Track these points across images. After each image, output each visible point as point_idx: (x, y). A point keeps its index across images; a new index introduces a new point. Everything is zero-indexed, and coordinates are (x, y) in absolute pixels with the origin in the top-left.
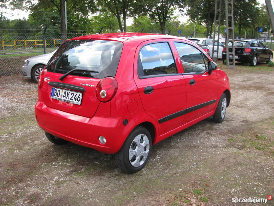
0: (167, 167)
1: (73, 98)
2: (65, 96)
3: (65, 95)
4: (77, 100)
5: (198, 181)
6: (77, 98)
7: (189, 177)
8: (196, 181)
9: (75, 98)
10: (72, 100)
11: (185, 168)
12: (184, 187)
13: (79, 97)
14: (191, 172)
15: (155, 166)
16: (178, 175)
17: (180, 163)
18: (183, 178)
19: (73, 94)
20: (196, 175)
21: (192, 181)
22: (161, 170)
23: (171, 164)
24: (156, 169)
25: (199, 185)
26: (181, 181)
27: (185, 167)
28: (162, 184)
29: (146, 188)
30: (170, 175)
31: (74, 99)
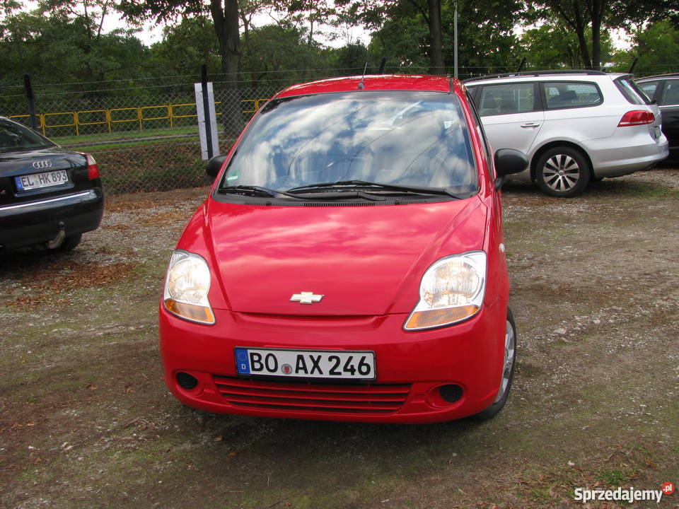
0: (566, 405)
5: (629, 449)
7: (609, 438)
8: (622, 450)
11: (610, 414)
12: (583, 459)
14: (623, 426)
15: (538, 400)
16: (584, 428)
17: (603, 400)
18: (592, 438)
20: (632, 434)
21: (613, 449)
22: (547, 410)
23: (579, 401)
24: (537, 407)
25: (627, 460)
26: (584, 443)
27: (613, 412)
28: (532, 443)
29: (489, 447)
30: (563, 426)
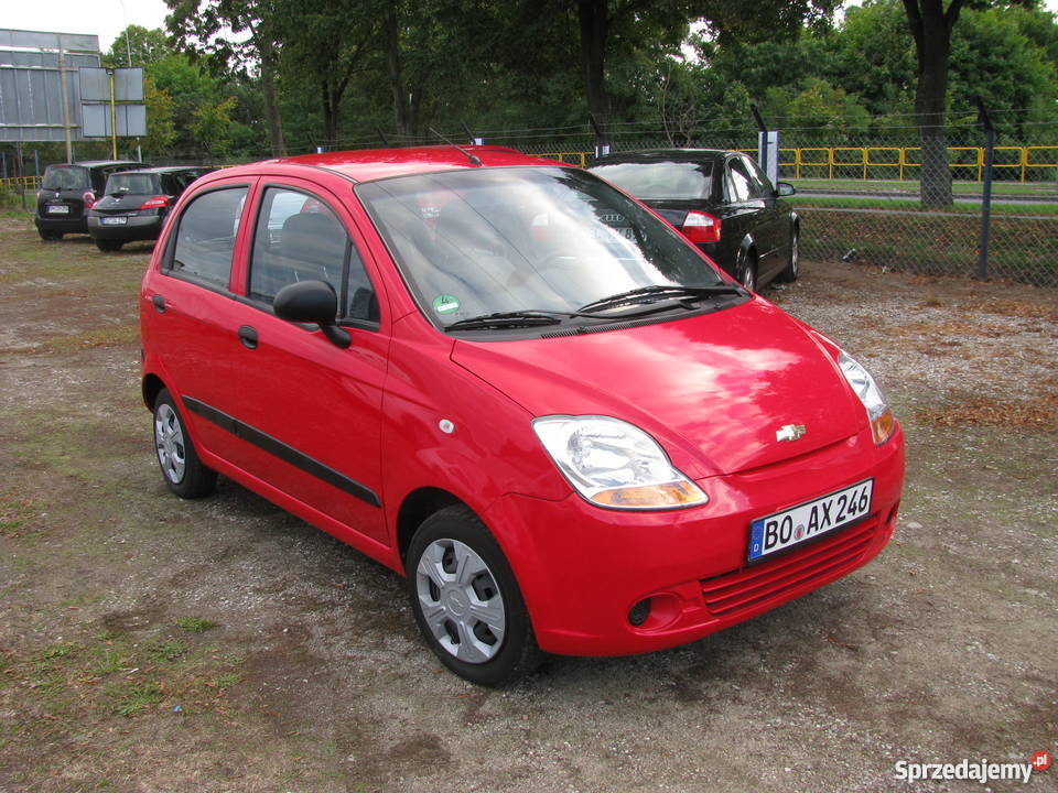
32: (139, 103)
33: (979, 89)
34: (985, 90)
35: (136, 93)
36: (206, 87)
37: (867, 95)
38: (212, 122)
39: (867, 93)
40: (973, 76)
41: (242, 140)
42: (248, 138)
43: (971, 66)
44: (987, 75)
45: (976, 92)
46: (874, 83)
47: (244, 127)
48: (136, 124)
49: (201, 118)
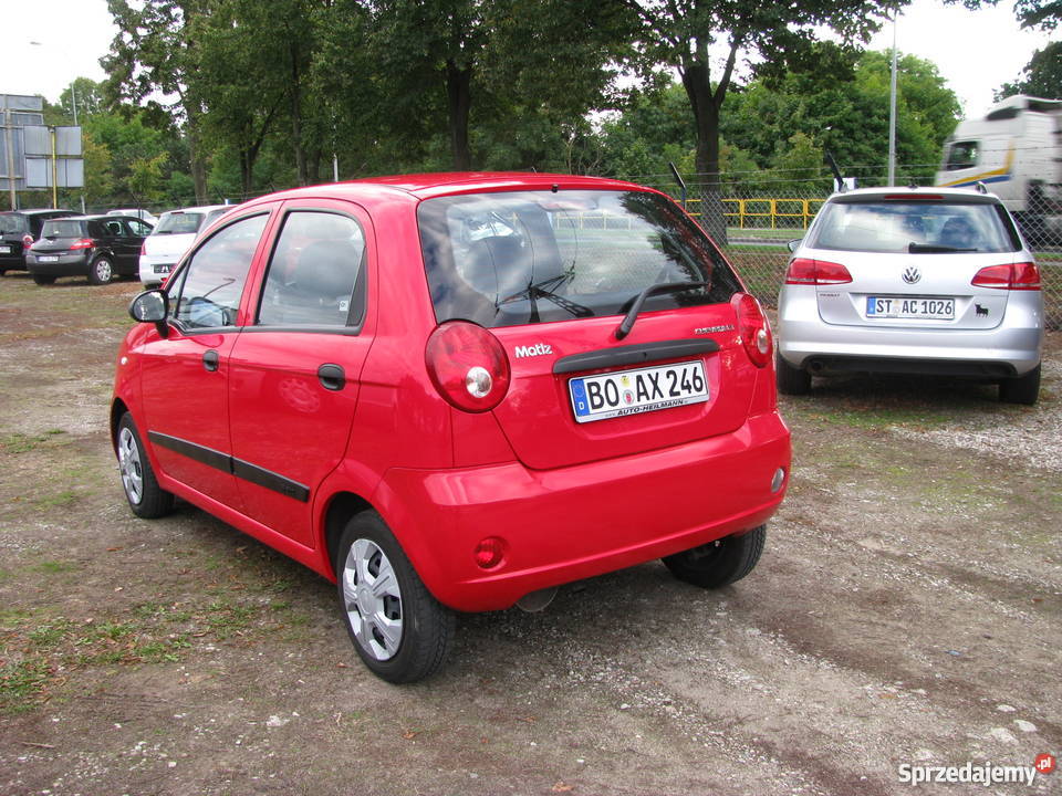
1: (678, 388)
2: (645, 393)
3: (642, 390)
4: (693, 390)
6: (691, 383)
9: (685, 384)
10: (678, 393)
13: (695, 377)
19: (672, 376)
31: (683, 388)
32: (78, 158)
33: (862, 146)
34: (868, 147)
35: (75, 148)
36: (150, 139)
37: (762, 152)
38: (146, 175)
39: (761, 149)
40: (858, 135)
41: (183, 189)
42: (189, 188)
43: (855, 126)
44: (870, 133)
45: (860, 149)
46: (766, 140)
47: (186, 178)
48: (75, 176)
49: (135, 170)
